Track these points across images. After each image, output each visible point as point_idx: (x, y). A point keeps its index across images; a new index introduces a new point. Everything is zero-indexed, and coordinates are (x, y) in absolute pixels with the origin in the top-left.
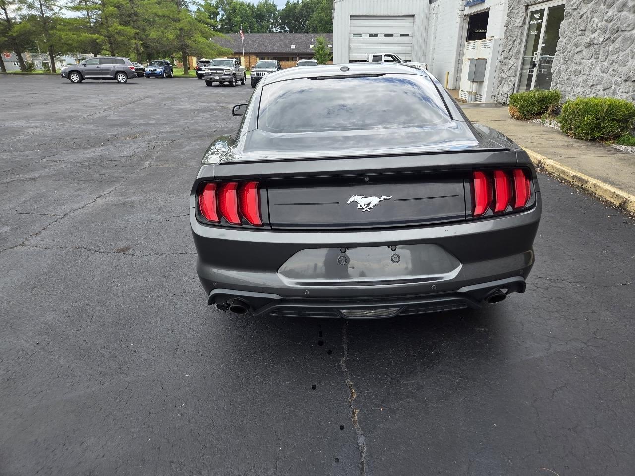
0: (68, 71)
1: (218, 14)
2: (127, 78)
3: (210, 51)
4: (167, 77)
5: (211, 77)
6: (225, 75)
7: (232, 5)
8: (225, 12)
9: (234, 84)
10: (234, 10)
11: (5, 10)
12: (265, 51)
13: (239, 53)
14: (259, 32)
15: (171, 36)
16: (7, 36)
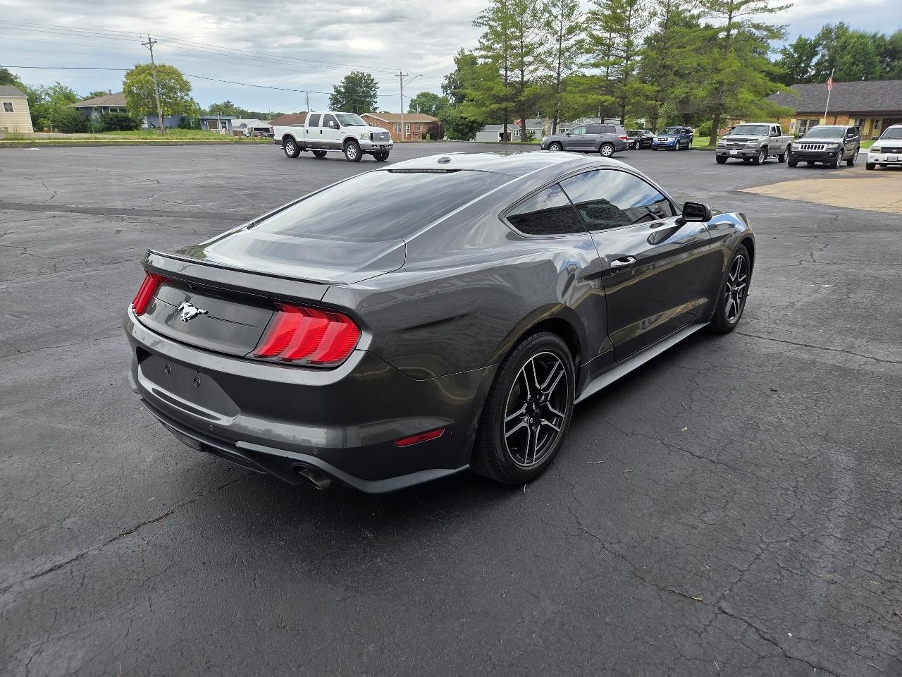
0: (548, 142)
1: (816, 54)
2: (614, 151)
3: (757, 111)
4: (680, 149)
5: (725, 151)
6: (748, 148)
7: (843, 39)
8: (829, 50)
9: (761, 161)
10: (844, 47)
11: (522, 71)
12: (869, 109)
13: (819, 113)
14: (881, 78)
15: (701, 93)
16: (516, 102)
